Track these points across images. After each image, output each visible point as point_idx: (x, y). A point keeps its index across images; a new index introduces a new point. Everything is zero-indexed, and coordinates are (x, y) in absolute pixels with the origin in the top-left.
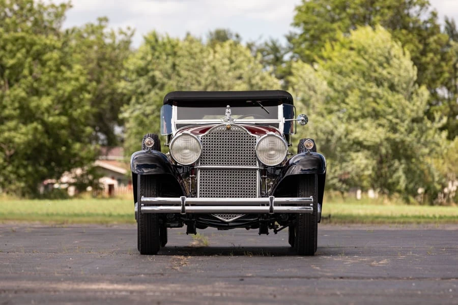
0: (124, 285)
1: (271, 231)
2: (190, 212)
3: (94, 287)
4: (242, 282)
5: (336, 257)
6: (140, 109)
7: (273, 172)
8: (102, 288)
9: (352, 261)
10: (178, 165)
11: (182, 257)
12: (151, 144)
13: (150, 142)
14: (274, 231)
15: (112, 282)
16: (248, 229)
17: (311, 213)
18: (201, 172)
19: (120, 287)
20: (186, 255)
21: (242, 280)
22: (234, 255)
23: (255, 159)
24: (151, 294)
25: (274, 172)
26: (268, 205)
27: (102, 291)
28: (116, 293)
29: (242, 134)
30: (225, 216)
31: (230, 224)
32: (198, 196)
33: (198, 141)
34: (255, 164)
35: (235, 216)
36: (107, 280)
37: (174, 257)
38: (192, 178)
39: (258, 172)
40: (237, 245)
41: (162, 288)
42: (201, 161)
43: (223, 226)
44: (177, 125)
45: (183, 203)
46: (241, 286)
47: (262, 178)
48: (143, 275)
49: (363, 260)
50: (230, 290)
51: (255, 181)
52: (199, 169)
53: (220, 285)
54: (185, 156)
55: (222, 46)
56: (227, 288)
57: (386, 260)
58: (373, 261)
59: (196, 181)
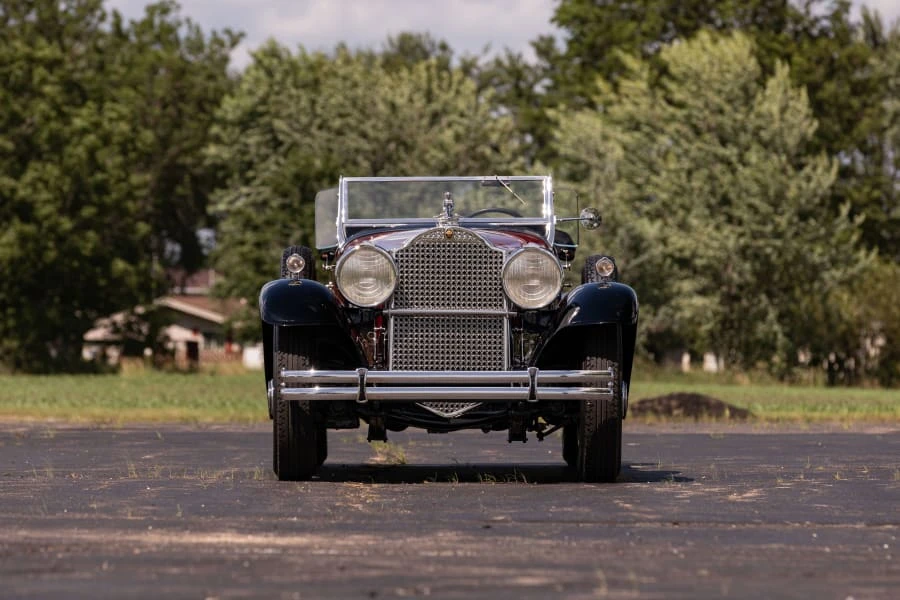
0: (266, 536)
1: (531, 435)
2: (375, 398)
3: (210, 539)
4: (488, 531)
5: (658, 483)
6: (248, 195)
7: (534, 322)
8: (226, 543)
9: (691, 493)
10: (351, 306)
11: (361, 485)
12: (299, 266)
13: (298, 262)
14: (538, 436)
15: (241, 531)
16: (486, 430)
17: (610, 401)
18: (396, 320)
19: (259, 539)
20: (367, 481)
21: (488, 527)
22: (460, 482)
23: (501, 295)
24: (322, 552)
25: (538, 320)
26: (526, 385)
27: (228, 547)
28: (256, 550)
29: (475, 246)
30: (442, 406)
31: (452, 422)
32: (391, 368)
33: (390, 261)
34: (501, 305)
35: (463, 406)
36: (231, 527)
37: (345, 484)
38: (378, 331)
39: (505, 320)
40: (462, 462)
41: (340, 542)
42: (396, 299)
43: (439, 425)
44: (348, 229)
45: (362, 379)
46: (488, 539)
47: (513, 332)
48: (295, 519)
49: (713, 490)
50: (468, 546)
51: (500, 337)
52: (392, 315)
53: (447, 537)
54: (364, 290)
55: (410, 70)
56: (462, 541)
57: (755, 490)
58: (731, 493)
59: (387, 337)
